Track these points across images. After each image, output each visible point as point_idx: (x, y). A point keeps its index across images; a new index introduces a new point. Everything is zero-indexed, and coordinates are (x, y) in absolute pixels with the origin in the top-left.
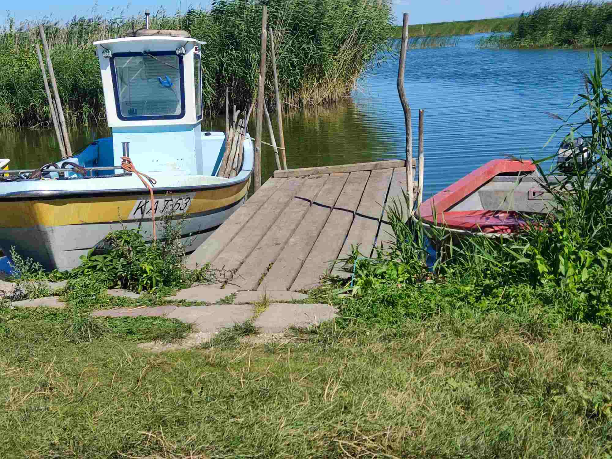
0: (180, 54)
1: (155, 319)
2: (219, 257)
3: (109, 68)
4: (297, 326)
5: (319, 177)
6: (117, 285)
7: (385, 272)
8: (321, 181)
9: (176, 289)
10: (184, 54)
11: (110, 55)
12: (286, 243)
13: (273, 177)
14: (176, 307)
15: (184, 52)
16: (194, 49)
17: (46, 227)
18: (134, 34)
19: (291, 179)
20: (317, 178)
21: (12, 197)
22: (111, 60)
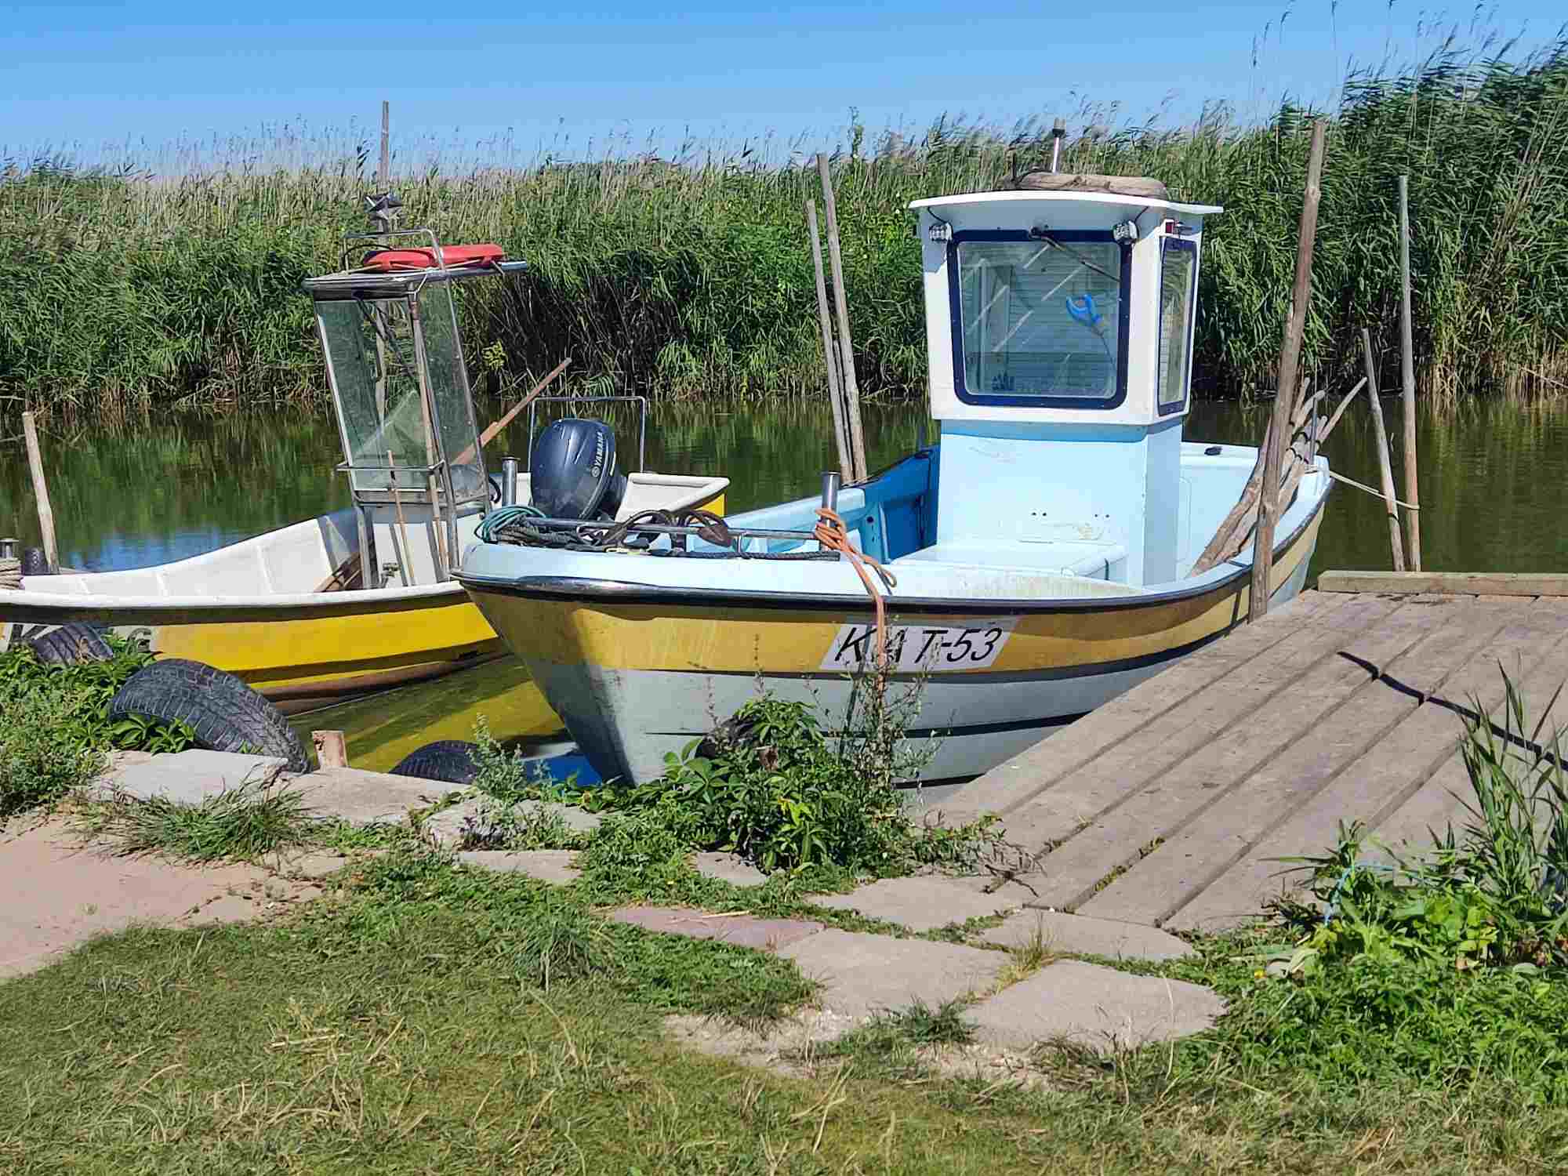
0: (1123, 240)
1: (740, 952)
2: (1034, 801)
3: (944, 267)
4: (1073, 1039)
5: (1441, 602)
6: (728, 842)
7: (1421, 919)
8: (1441, 612)
9: (863, 875)
10: (1134, 241)
11: (948, 235)
12: (1237, 784)
13: (1316, 589)
14: (820, 927)
15: (1133, 234)
16: (1163, 226)
17: (604, 668)
18: (1017, 185)
19: (1362, 598)
20: (1435, 604)
21: (529, 587)
22: (952, 247)
